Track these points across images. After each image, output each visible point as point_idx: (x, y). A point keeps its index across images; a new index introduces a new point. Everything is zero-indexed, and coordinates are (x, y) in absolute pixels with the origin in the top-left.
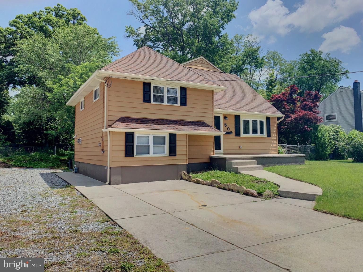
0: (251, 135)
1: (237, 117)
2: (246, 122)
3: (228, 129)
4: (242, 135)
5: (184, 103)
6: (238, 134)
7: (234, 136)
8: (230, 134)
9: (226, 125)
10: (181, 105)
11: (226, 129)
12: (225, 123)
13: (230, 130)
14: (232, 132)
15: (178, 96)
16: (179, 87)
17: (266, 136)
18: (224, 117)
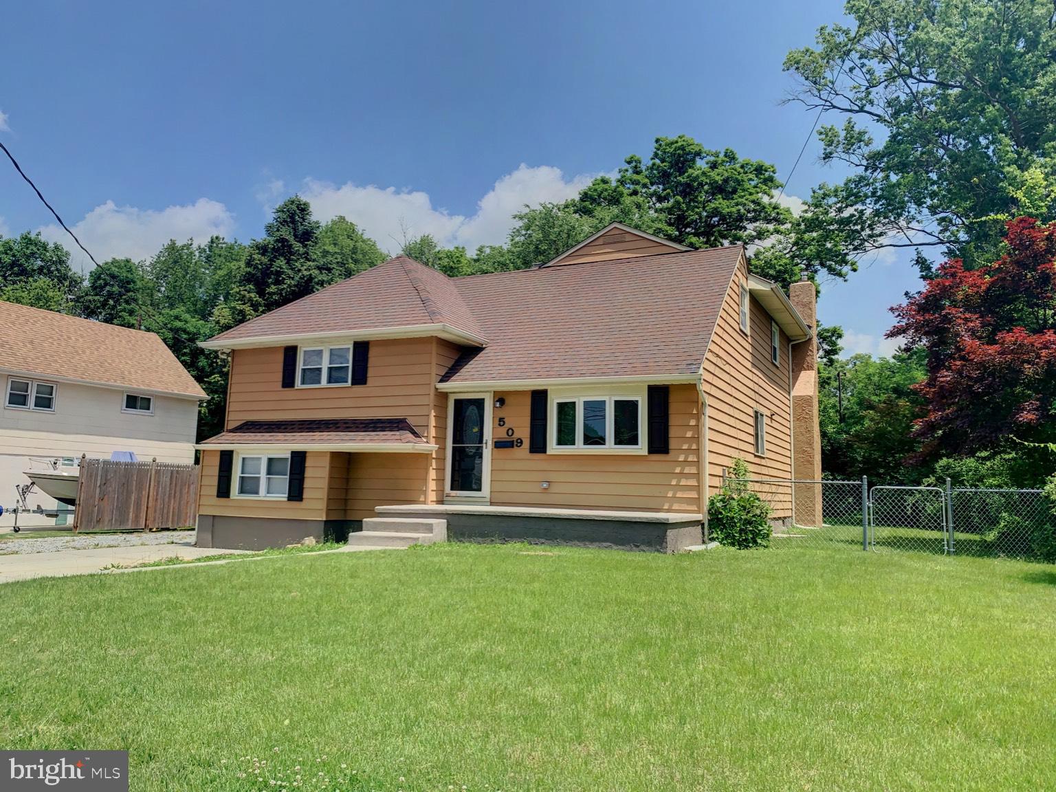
0: (579, 447)
1: (539, 398)
2: (566, 410)
3: (510, 431)
4: (553, 447)
5: (360, 377)
6: (538, 445)
7: (528, 450)
8: (513, 447)
9: (502, 423)
10: (353, 384)
11: (502, 434)
12: (502, 416)
13: (516, 436)
14: (521, 442)
15: (350, 365)
16: (352, 342)
17: (645, 452)
18: (496, 399)
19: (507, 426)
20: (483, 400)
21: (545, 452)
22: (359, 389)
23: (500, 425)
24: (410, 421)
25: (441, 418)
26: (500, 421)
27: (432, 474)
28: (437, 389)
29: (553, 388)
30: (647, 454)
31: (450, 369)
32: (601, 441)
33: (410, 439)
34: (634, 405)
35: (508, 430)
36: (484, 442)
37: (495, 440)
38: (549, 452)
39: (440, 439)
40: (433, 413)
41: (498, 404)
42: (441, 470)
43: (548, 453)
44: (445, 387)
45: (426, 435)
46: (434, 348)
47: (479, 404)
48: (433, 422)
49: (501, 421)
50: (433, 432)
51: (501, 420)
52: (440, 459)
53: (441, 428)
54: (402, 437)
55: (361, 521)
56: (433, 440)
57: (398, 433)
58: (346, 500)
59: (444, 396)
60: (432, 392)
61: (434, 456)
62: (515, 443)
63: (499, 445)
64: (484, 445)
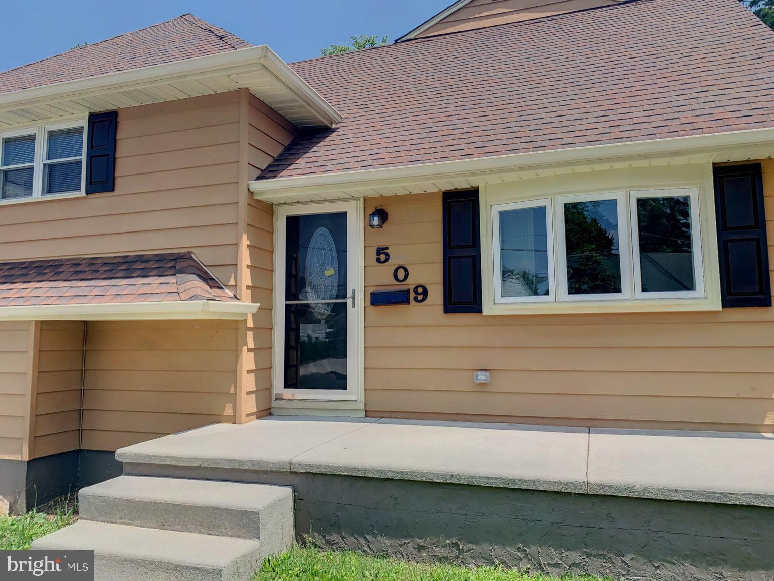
0: (557, 298)
1: (460, 206)
3: (401, 272)
4: (495, 303)
5: (103, 178)
6: (463, 297)
7: (441, 308)
8: (407, 302)
9: (383, 257)
10: (88, 192)
11: (384, 278)
12: (382, 244)
13: (413, 280)
14: (425, 293)
15: (84, 158)
16: (87, 115)
17: (715, 304)
18: (371, 210)
19: (394, 262)
20: (343, 215)
21: (480, 311)
22: (101, 200)
23: (378, 260)
24: (202, 257)
25: (262, 251)
26: (379, 253)
27: (248, 361)
28: (251, 193)
29: (493, 179)
30: (720, 308)
31: (276, 160)
32: (611, 284)
33: (199, 292)
34: (681, 206)
35: (396, 271)
36: (349, 294)
37: (372, 290)
38: (488, 308)
39: (261, 291)
40: (245, 241)
41: (376, 221)
42: (263, 350)
43: (486, 310)
44: (269, 189)
45: (232, 282)
46: (244, 114)
47: (337, 222)
48: (245, 258)
49: (382, 254)
50: (246, 278)
51: (381, 251)
52: (263, 329)
53: (262, 269)
54: (180, 289)
55: (114, 453)
56: (246, 294)
57: (171, 280)
58: (80, 412)
59: (266, 209)
60: (243, 198)
61: (250, 324)
62: (412, 295)
63: (379, 299)
64: (349, 302)
